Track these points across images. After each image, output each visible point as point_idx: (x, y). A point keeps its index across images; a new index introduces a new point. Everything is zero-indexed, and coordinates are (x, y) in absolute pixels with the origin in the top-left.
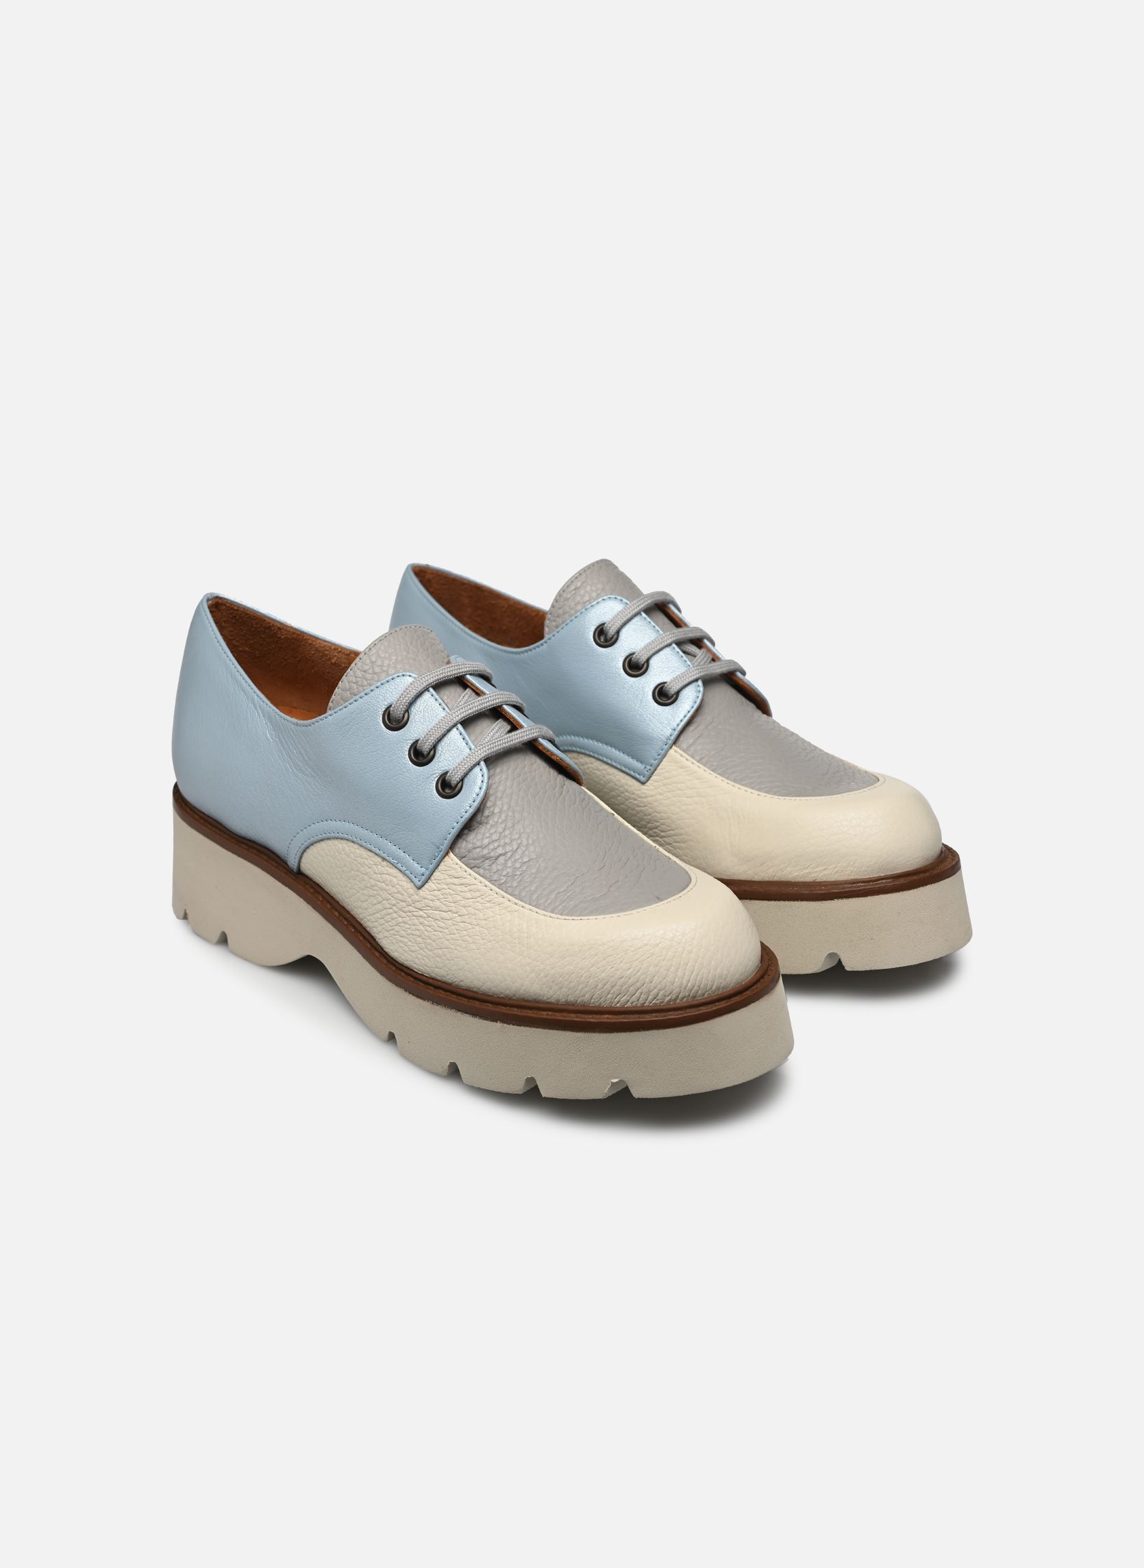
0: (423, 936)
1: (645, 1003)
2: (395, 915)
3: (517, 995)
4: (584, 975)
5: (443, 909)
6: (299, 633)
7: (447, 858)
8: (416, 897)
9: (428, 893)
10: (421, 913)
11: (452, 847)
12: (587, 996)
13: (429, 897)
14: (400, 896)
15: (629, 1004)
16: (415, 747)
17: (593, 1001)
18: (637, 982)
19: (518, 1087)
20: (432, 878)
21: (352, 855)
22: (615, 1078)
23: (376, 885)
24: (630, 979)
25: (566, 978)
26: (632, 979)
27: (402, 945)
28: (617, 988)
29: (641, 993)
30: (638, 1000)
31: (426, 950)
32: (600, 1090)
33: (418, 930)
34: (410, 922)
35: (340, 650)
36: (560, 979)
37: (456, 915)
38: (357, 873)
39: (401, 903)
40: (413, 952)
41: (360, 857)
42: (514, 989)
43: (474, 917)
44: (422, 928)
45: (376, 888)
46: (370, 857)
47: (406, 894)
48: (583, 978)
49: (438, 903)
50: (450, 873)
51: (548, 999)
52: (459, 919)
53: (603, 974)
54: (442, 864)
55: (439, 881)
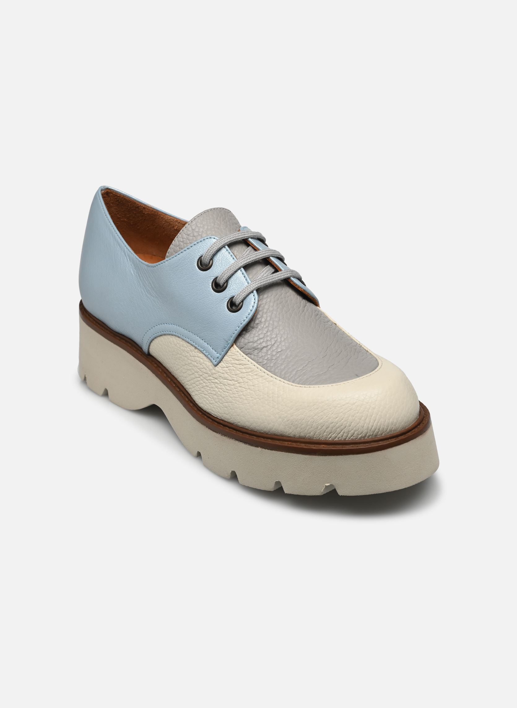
0: (217, 394)
1: (346, 438)
2: (202, 382)
3: (271, 432)
4: (310, 421)
5: (229, 379)
6: (155, 211)
7: (232, 348)
8: (214, 371)
9: (221, 369)
10: (216, 381)
11: (236, 341)
12: (312, 433)
13: (221, 371)
14: (204, 370)
15: (337, 439)
16: (216, 281)
17: (315, 436)
18: (342, 426)
19: (271, 487)
20: (223, 360)
21: (178, 345)
22: (328, 483)
23: (191, 363)
24: (337, 423)
25: (299, 422)
26: (338, 424)
27: (205, 399)
28: (329, 429)
29: (344, 433)
30: (342, 437)
31: (218, 403)
32: (318, 490)
33: (214, 391)
34: (210, 386)
35: (179, 221)
36: (296, 423)
37: (236, 382)
38: (181, 356)
39: (205, 375)
40: (212, 404)
41: (182, 346)
42: (269, 428)
43: (246, 384)
44: (217, 390)
45: (191, 365)
46: (188, 346)
47: (208, 369)
48: (309, 423)
49: (226, 375)
50: (233, 357)
51: (289, 434)
52: (238, 385)
53: (321, 421)
54: (229, 351)
55: (227, 362)
